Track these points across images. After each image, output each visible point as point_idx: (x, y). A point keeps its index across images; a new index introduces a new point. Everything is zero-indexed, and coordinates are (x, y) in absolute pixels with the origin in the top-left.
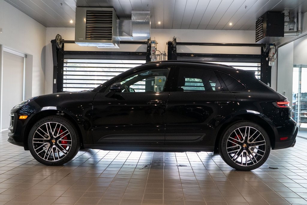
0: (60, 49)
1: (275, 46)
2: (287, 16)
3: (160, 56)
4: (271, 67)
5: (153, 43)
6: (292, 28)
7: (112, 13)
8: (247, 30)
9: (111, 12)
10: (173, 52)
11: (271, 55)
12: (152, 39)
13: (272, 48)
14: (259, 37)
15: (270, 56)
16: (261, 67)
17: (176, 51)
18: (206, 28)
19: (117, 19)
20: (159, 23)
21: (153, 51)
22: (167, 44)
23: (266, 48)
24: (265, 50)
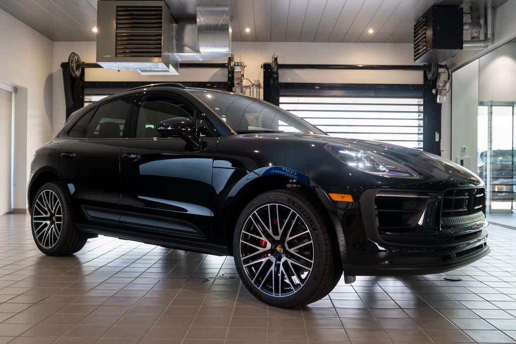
0: (78, 78)
1: (447, 68)
2: (468, 13)
3: (250, 88)
4: (440, 105)
5: (238, 65)
6: (476, 35)
7: (161, 10)
8: (399, 42)
9: (159, 9)
10: (272, 82)
11: (441, 85)
12: (237, 60)
13: (443, 72)
14: (420, 51)
15: (439, 86)
16: (424, 105)
17: (278, 79)
18: (329, 40)
19: (173, 23)
20: (248, 30)
21: (238, 79)
22: (262, 67)
23: (432, 72)
24: (431, 75)
